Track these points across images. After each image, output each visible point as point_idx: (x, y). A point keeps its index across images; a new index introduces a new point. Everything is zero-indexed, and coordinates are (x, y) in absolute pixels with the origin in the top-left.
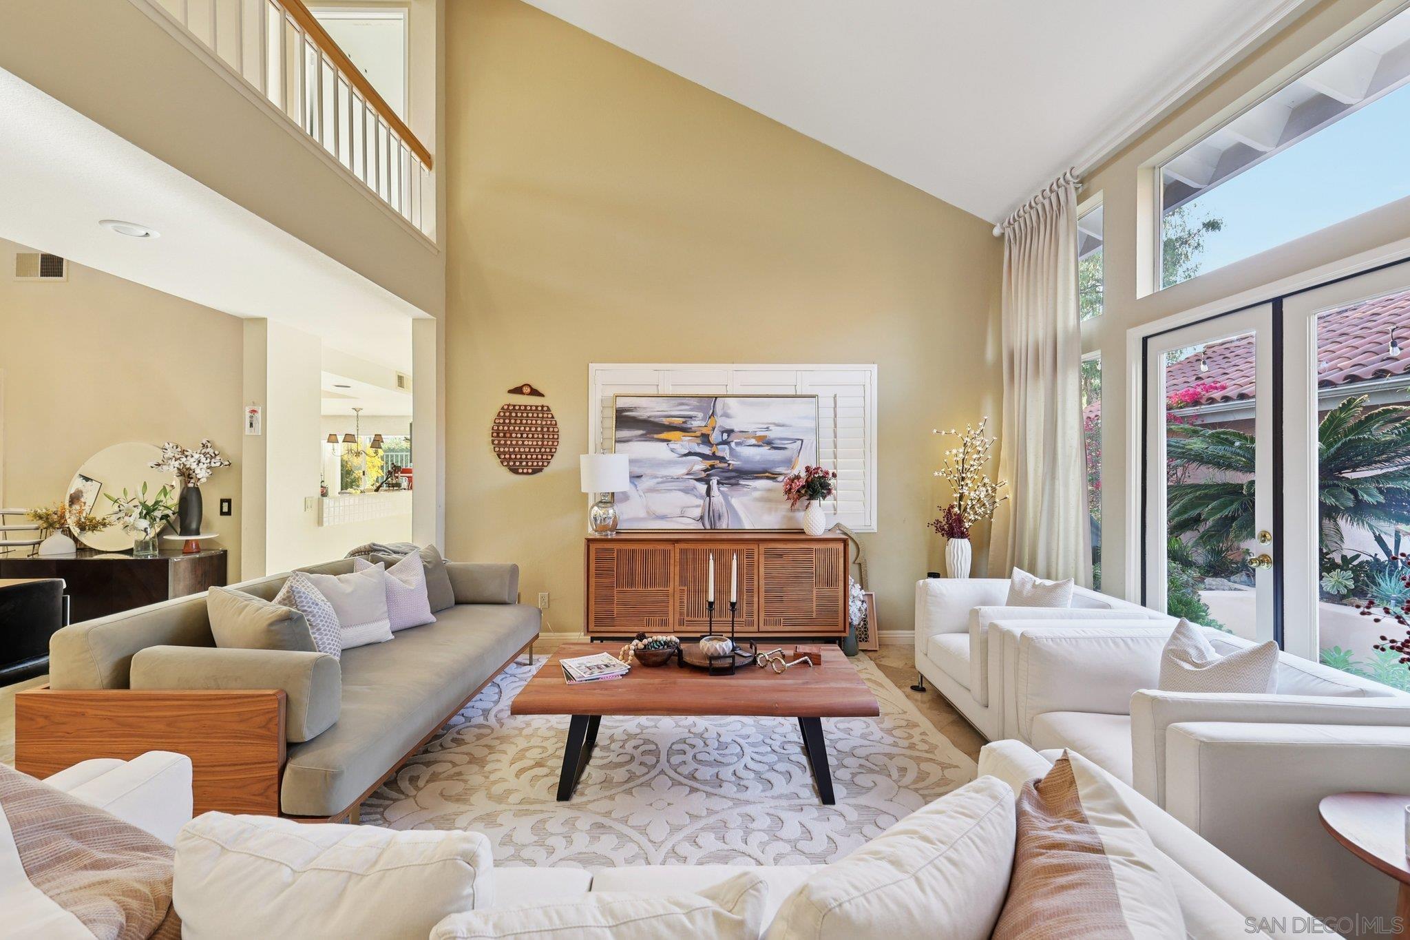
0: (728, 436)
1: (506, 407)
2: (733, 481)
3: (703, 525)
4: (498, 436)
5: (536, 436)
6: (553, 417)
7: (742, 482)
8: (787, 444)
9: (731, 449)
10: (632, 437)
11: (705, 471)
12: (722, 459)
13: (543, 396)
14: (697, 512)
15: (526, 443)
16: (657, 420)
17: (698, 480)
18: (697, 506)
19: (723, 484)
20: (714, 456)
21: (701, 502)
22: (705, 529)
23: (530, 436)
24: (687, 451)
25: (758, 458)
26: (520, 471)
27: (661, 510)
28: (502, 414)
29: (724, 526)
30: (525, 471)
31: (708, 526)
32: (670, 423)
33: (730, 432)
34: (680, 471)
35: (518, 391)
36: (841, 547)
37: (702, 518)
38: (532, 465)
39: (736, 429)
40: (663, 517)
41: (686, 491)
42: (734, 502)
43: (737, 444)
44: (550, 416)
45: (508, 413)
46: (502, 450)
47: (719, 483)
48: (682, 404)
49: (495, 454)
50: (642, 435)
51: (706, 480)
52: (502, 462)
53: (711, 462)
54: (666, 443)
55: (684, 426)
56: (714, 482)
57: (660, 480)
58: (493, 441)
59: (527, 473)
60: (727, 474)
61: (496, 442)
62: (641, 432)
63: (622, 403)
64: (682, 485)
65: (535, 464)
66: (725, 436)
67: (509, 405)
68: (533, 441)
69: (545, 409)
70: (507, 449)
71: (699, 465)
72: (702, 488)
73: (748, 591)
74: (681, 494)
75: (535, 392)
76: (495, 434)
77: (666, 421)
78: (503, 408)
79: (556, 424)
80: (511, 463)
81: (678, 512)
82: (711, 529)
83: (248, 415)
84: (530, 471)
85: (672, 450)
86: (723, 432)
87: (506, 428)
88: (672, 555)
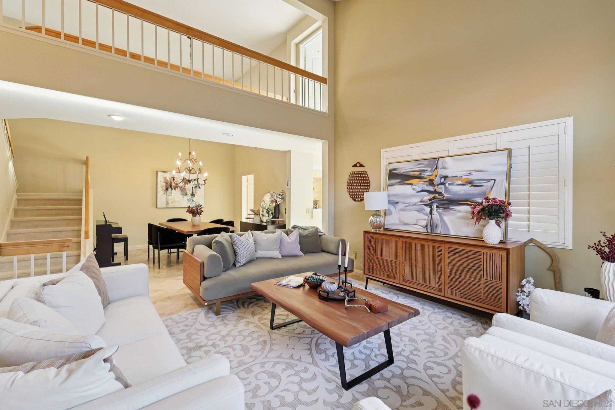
0: (445, 180)
1: (351, 173)
2: (445, 206)
3: (427, 230)
4: (349, 185)
5: (362, 185)
6: (368, 176)
7: (451, 207)
8: (483, 183)
9: (446, 187)
10: (395, 183)
11: (430, 200)
12: (440, 193)
13: (364, 166)
14: (424, 223)
15: (358, 188)
16: (407, 174)
17: (426, 205)
18: (425, 220)
19: (439, 208)
20: (435, 192)
21: (426, 217)
22: (428, 233)
23: (360, 185)
24: (420, 190)
25: (462, 192)
26: (356, 200)
27: (406, 221)
28: (350, 176)
29: (439, 232)
30: (358, 200)
31: (429, 231)
32: (413, 175)
33: (445, 177)
34: (416, 200)
35: (355, 166)
36: (504, 254)
37: (426, 226)
38: (360, 198)
39: (449, 176)
40: (407, 224)
41: (419, 211)
42: (446, 218)
43: (450, 184)
44: (367, 175)
45: (353, 175)
46: (350, 191)
47: (437, 207)
48: (420, 164)
49: (348, 193)
50: (400, 182)
51: (430, 206)
52: (350, 196)
53: (432, 196)
54: (410, 186)
55: (421, 175)
56: (434, 206)
57: (406, 205)
58: (347, 187)
59: (359, 201)
60: (442, 202)
61: (348, 188)
62: (399, 180)
63: (392, 166)
64: (417, 207)
65: (361, 197)
66: (443, 180)
67: (352, 172)
68: (360, 187)
69: (365, 172)
70: (352, 191)
71: (427, 197)
72: (428, 209)
73: (438, 271)
74: (416, 212)
75: (361, 166)
76: (348, 185)
77: (411, 174)
78: (350, 174)
79: (369, 179)
80: (353, 197)
81: (414, 222)
82: (431, 233)
83: (287, 182)
84: (360, 200)
85: (413, 189)
86: (441, 178)
87: (352, 182)
88: (399, 243)
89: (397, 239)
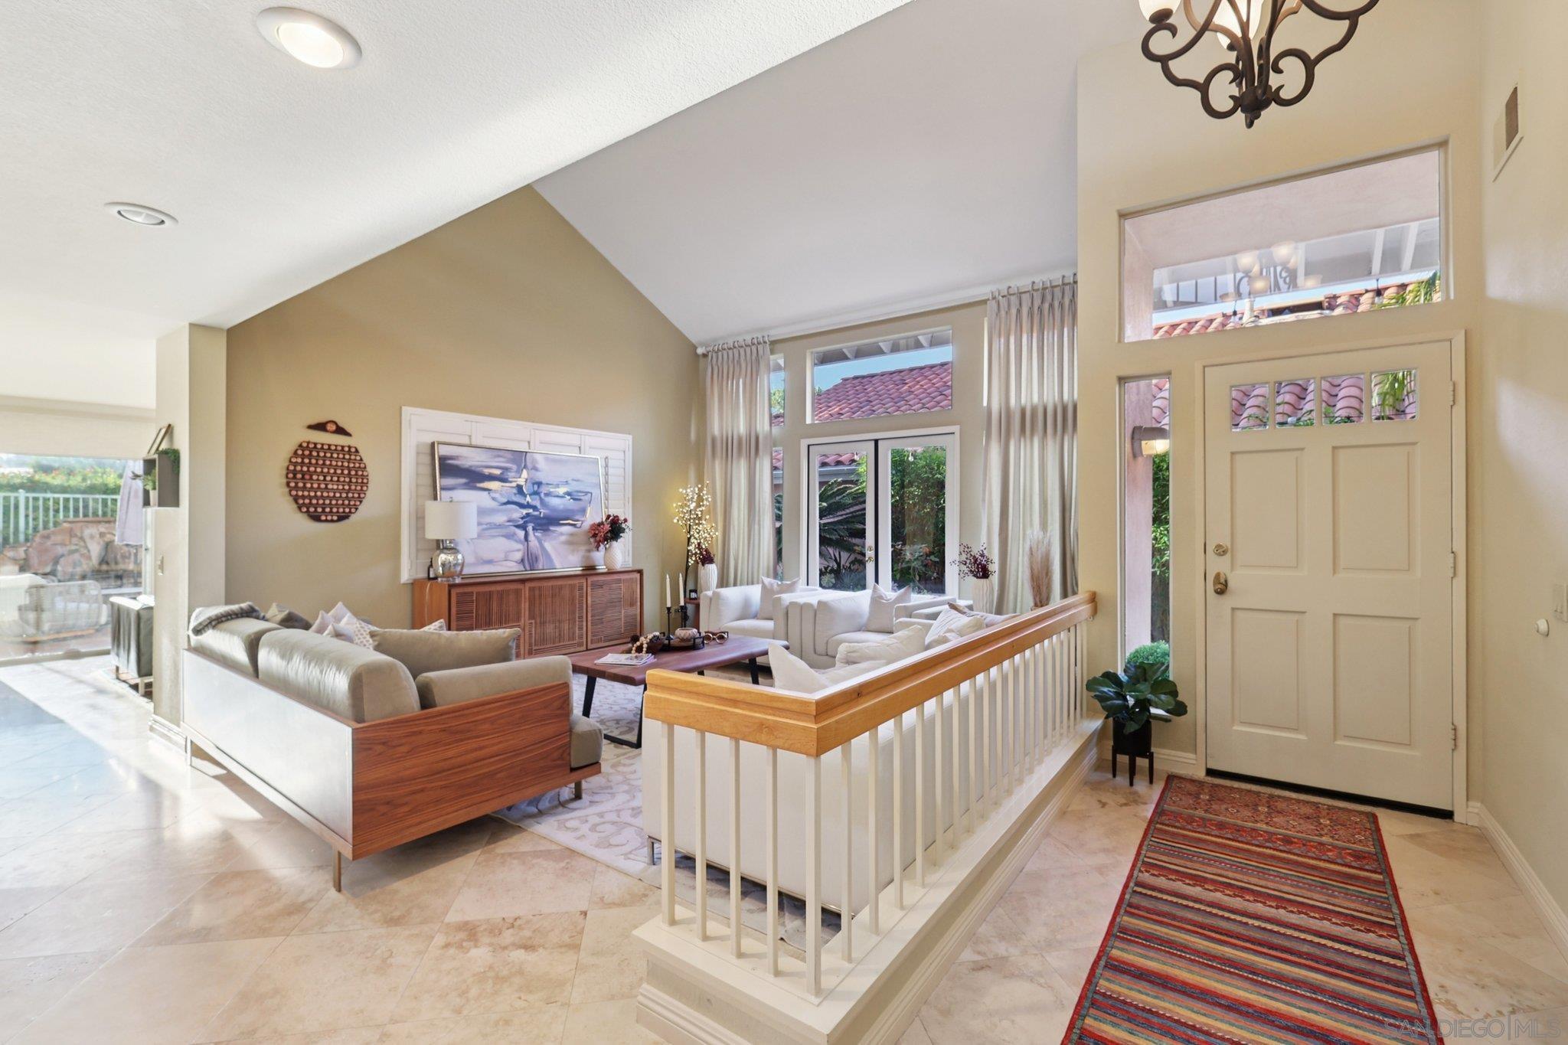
0: (538, 487)
1: (305, 445)
2: (545, 528)
3: (524, 567)
4: (295, 477)
5: (342, 479)
6: (361, 460)
7: (552, 528)
8: (582, 496)
9: (541, 498)
10: (456, 485)
11: (522, 518)
12: (535, 508)
13: (348, 434)
14: (518, 556)
15: (330, 486)
16: (478, 469)
17: (518, 526)
18: (518, 550)
19: (537, 530)
20: (528, 506)
21: (520, 546)
22: (526, 571)
23: (335, 479)
24: (505, 500)
25: (562, 507)
26: (323, 518)
27: (487, 556)
28: (300, 452)
29: (541, 567)
30: (329, 518)
31: (528, 568)
32: (490, 473)
33: (539, 484)
34: (500, 519)
35: (321, 427)
36: (638, 576)
37: (522, 561)
38: (338, 512)
39: (544, 482)
40: (490, 562)
41: (509, 536)
42: (548, 545)
43: (547, 495)
44: (358, 458)
45: (305, 451)
46: (300, 493)
47: (534, 529)
48: (499, 456)
49: (291, 499)
50: (465, 484)
51: (523, 527)
52: (300, 508)
53: (525, 512)
54: (487, 492)
55: (502, 476)
56: (530, 528)
57: (485, 526)
58: (288, 484)
59: (332, 521)
60: (539, 521)
61: (292, 484)
62: (463, 481)
63: (443, 451)
64: (504, 531)
65: (341, 510)
66: (536, 487)
67: (308, 443)
68: (338, 485)
69: (353, 450)
70: (306, 493)
71: (518, 513)
72: (521, 533)
73: (579, 618)
74: (504, 539)
75: (340, 431)
76: (291, 475)
77: (487, 471)
78: (300, 446)
79: (365, 467)
80: (312, 509)
81: (502, 556)
82: (531, 570)
84: (335, 518)
85: (494, 499)
86: (534, 484)
87: (305, 469)
88: (523, 592)
89: (519, 586)
